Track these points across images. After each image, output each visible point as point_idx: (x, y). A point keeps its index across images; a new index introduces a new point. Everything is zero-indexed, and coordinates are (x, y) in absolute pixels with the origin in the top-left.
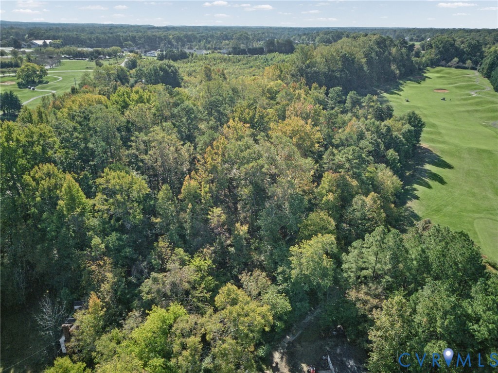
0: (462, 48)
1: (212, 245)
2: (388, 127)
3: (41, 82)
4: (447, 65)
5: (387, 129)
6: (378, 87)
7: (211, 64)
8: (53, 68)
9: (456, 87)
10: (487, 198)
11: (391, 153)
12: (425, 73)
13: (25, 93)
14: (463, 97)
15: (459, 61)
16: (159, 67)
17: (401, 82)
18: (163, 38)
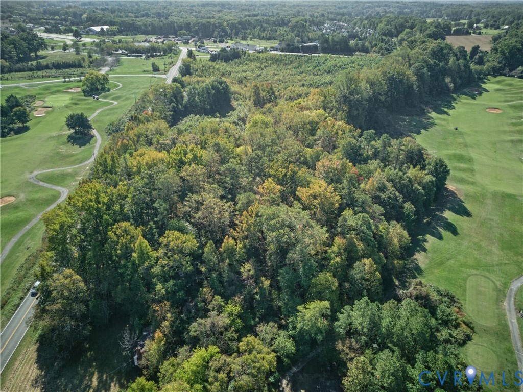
1: (241, 293)
2: (410, 178)
3: (103, 90)
4: (511, 74)
5: (408, 180)
6: (427, 104)
7: (262, 66)
8: (113, 70)
9: (511, 106)
10: (491, 253)
11: (408, 206)
12: (484, 83)
13: (89, 104)
14: (514, 121)
16: (211, 85)
17: (454, 96)
18: (217, 25)
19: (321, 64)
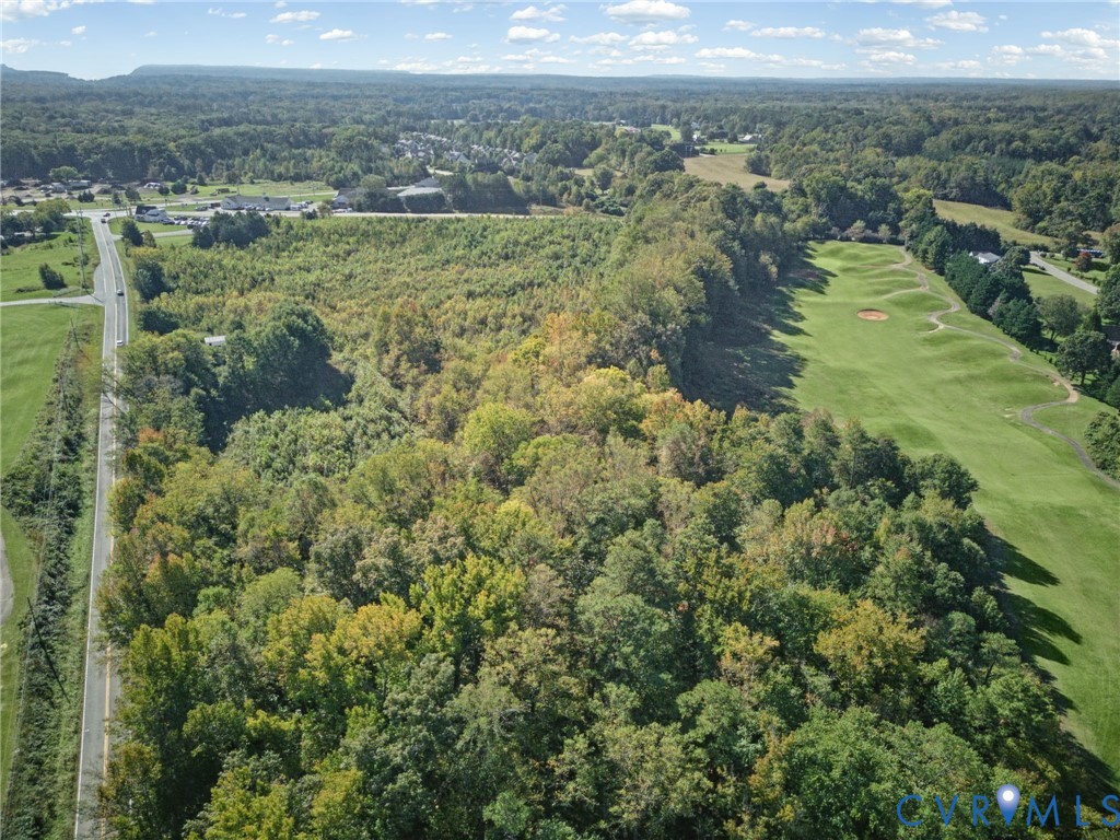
0: (860, 193)
4: (844, 234)
5: (947, 533)
12: (811, 257)
14: (924, 334)
15: (867, 227)
16: (285, 326)
17: (786, 291)
18: (153, 150)
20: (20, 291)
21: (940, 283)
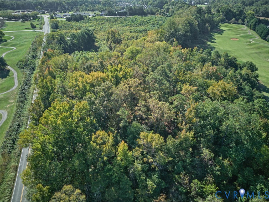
4: (229, 22)
8: (4, 29)
12: (220, 27)
14: (248, 43)
15: (235, 20)
17: (212, 34)
18: (59, 3)
19: (134, 20)
20: (26, 28)
21: (254, 33)
